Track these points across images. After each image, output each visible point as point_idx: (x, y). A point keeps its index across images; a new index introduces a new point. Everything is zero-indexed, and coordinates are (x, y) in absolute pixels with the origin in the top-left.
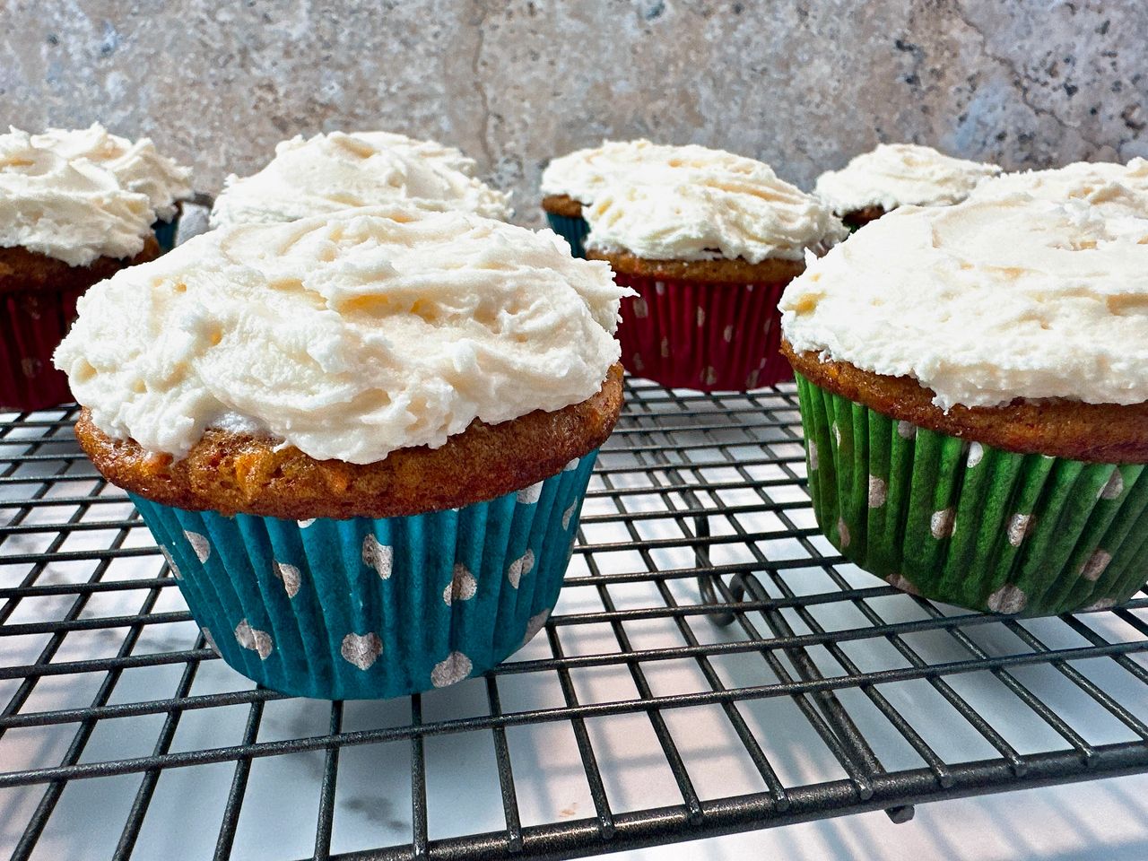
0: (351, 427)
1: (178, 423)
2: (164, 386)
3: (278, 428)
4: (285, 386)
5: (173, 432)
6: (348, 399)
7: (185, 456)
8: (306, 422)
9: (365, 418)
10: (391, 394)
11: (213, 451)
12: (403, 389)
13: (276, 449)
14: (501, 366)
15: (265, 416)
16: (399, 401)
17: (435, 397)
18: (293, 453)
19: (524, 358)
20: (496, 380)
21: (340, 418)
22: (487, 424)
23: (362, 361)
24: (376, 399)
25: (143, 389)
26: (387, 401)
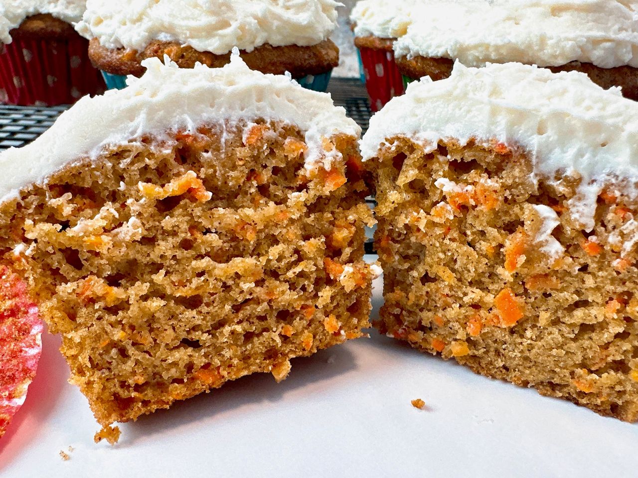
0: (214, 36)
1: (141, 35)
2: (134, 22)
3: (184, 36)
4: (187, 18)
5: (139, 38)
6: (214, 23)
7: (143, 50)
8: (196, 33)
9: (220, 32)
10: (231, 23)
11: (155, 47)
12: (236, 20)
13: (182, 46)
14: (279, 18)
15: (178, 30)
16: (234, 25)
17: (250, 24)
18: (189, 48)
19: (289, 15)
20: (276, 23)
21: (210, 31)
22: (271, 46)
23: (220, 8)
24: (225, 24)
25: (125, 24)
26: (230, 25)
